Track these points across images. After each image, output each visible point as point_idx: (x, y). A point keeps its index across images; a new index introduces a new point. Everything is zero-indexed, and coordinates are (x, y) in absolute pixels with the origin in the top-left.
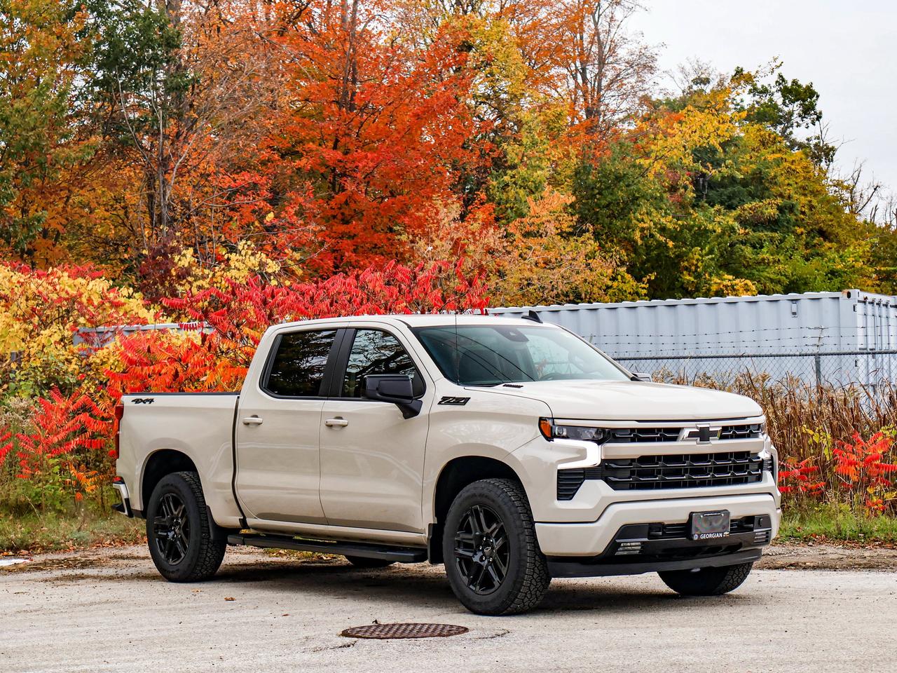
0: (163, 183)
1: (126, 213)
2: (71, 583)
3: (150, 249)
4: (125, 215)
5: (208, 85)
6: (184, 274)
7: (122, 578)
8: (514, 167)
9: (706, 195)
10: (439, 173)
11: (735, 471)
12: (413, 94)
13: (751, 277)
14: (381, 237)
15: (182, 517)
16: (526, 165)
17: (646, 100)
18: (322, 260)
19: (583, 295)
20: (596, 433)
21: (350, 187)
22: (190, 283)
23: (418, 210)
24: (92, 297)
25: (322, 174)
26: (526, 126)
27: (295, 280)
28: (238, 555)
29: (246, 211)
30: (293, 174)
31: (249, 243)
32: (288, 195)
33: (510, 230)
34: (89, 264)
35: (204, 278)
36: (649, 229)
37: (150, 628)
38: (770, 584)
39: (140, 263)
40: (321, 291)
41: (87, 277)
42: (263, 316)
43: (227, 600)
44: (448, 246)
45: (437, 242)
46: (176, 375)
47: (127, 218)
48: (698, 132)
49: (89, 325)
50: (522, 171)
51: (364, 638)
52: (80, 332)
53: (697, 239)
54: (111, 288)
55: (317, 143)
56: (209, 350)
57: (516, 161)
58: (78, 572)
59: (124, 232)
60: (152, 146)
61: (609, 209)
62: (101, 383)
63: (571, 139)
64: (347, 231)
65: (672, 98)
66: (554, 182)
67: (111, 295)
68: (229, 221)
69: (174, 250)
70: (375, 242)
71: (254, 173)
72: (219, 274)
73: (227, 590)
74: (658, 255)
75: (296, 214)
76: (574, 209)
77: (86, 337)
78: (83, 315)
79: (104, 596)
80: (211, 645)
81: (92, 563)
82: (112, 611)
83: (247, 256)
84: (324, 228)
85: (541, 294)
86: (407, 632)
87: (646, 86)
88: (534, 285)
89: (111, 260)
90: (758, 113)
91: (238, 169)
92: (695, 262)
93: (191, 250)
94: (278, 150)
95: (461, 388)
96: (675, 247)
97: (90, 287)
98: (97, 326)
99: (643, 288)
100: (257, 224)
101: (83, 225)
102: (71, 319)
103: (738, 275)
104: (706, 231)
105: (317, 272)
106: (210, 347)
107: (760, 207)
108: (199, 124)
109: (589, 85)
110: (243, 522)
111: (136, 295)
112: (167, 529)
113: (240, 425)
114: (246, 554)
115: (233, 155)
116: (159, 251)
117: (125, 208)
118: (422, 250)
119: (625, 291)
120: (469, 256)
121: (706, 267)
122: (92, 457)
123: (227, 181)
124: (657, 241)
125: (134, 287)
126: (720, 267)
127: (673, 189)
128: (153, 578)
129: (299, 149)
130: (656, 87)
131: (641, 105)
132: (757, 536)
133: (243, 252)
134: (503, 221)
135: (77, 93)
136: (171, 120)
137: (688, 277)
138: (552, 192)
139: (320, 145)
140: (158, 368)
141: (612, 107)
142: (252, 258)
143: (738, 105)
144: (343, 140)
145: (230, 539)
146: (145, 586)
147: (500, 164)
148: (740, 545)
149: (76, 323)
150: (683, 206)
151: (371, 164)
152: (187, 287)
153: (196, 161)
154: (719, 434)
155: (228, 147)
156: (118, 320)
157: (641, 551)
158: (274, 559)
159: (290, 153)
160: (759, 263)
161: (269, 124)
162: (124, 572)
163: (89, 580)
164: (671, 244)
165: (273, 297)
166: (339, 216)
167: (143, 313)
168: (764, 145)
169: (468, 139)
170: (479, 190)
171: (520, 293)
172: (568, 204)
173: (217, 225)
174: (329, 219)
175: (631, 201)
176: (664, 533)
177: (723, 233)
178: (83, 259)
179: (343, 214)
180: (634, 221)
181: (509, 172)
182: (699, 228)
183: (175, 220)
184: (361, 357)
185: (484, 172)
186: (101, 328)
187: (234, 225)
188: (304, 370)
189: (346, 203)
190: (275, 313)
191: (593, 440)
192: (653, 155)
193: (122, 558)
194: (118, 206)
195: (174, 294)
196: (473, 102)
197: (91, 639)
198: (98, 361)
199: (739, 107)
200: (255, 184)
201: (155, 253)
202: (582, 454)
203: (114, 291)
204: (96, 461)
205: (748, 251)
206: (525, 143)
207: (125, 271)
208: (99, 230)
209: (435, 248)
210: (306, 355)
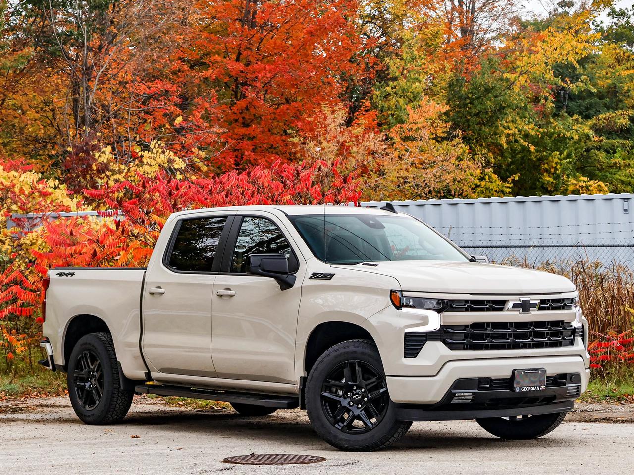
0: (87, 89)
1: (54, 115)
2: (4, 424)
3: (74, 147)
4: (53, 117)
5: (127, 4)
6: (103, 168)
7: (47, 421)
8: (395, 79)
9: (567, 106)
10: (329, 83)
11: (552, 336)
12: (307, 14)
13: (604, 179)
14: (277, 139)
15: (97, 371)
16: (405, 77)
17: (516, 20)
18: (224, 158)
19: (453, 192)
20: (438, 303)
21: (250, 94)
22: (108, 176)
23: (310, 116)
24: (24, 188)
25: (226, 83)
26: (406, 43)
27: (200, 176)
28: (144, 405)
29: (159, 114)
30: (201, 83)
31: (159, 142)
32: (196, 101)
33: (391, 135)
34: (20, 159)
35: (120, 172)
36: (514, 135)
37: (69, 457)
38: (583, 432)
39: (65, 159)
40: (219, 186)
41: (20, 170)
42: (169, 205)
43: (133, 437)
44: (334, 147)
45: (325, 144)
46: (94, 254)
47: (55, 119)
48: (558, 50)
49: (20, 211)
50: (402, 82)
51: (241, 463)
52: (13, 218)
53: (556, 145)
54: (40, 180)
55: (222, 56)
56: (123, 234)
57: (397, 74)
58: (10, 416)
59: (52, 131)
60: (77, 57)
61: (479, 117)
62: (30, 261)
63: (446, 56)
64: (247, 133)
65: (540, 19)
66: (431, 93)
67: (40, 186)
68: (143, 123)
69: (95, 148)
70: (272, 143)
71: (166, 81)
72: (133, 169)
73: (133, 430)
74: (522, 158)
75: (202, 117)
76: (448, 117)
77: (18, 222)
78: (15, 203)
79: (31, 434)
80: (118, 468)
81: (21, 409)
82: (38, 445)
83: (158, 154)
84: (226, 130)
85: (416, 191)
86: (276, 460)
87: (514, 9)
88: (409, 183)
89: (40, 155)
90: (616, 33)
91: (153, 77)
92: (554, 165)
93: (109, 148)
94: (188, 61)
95: (328, 266)
96: (537, 151)
97: (22, 179)
98: (28, 213)
99: (508, 186)
100: (167, 126)
101: (16, 124)
102: (5, 206)
103: (592, 176)
104: (564, 138)
105: (219, 169)
106: (123, 231)
107: (613, 117)
108: (119, 38)
109: (464, 7)
110: (148, 375)
111: (61, 186)
112: (84, 380)
113: (146, 295)
114: (150, 404)
115: (148, 65)
116: (82, 148)
117: (53, 110)
118: (312, 151)
119: (492, 190)
120: (353, 157)
121: (564, 170)
122: (22, 324)
123: (143, 88)
124: (521, 146)
125: (59, 180)
126: (577, 169)
127: (536, 100)
128: (73, 421)
129: (206, 60)
130: (523, 10)
131: (511, 25)
132: (570, 390)
133: (155, 151)
134: (385, 126)
135: (12, 10)
136: (94, 34)
137: (548, 178)
138: (429, 101)
139: (225, 57)
140: (78, 248)
141: (485, 27)
142: (162, 156)
143: (598, 26)
144: (244, 54)
145: (137, 389)
146: (66, 427)
147: (383, 76)
148: (554, 397)
149: (9, 210)
150: (544, 115)
151: (269, 75)
152: (106, 179)
153: (116, 71)
154: (538, 307)
155: (143, 58)
156: (46, 208)
157: (472, 400)
158: (174, 409)
159: (198, 64)
160: (611, 167)
161: (179, 38)
162: (48, 417)
163: (19, 422)
164: (533, 148)
165: (177, 189)
166: (241, 120)
167: (67, 202)
168: (619, 62)
169: (355, 54)
170: (364, 98)
171: (397, 189)
172: (442, 112)
173: (133, 126)
174: (231, 122)
175: (498, 110)
176: (491, 386)
177: (580, 140)
178: (15, 154)
179: (243, 118)
180: (501, 128)
181: (391, 83)
182: (559, 135)
183: (97, 122)
184: (248, 239)
185: (370, 83)
186: (31, 214)
187: (148, 127)
188: (200, 249)
189: (247, 108)
190: (179, 203)
191: (434, 309)
192: (518, 70)
193: (46, 406)
194: (47, 109)
195: (94, 186)
196: (360, 22)
197: (21, 464)
198: (28, 242)
199: (599, 28)
200: (167, 91)
201: (79, 150)
202: (425, 321)
203: (42, 183)
204: (25, 327)
205: (602, 156)
206: (405, 58)
207: (52, 165)
208: (30, 130)
209: (323, 149)
210: (201, 237)
